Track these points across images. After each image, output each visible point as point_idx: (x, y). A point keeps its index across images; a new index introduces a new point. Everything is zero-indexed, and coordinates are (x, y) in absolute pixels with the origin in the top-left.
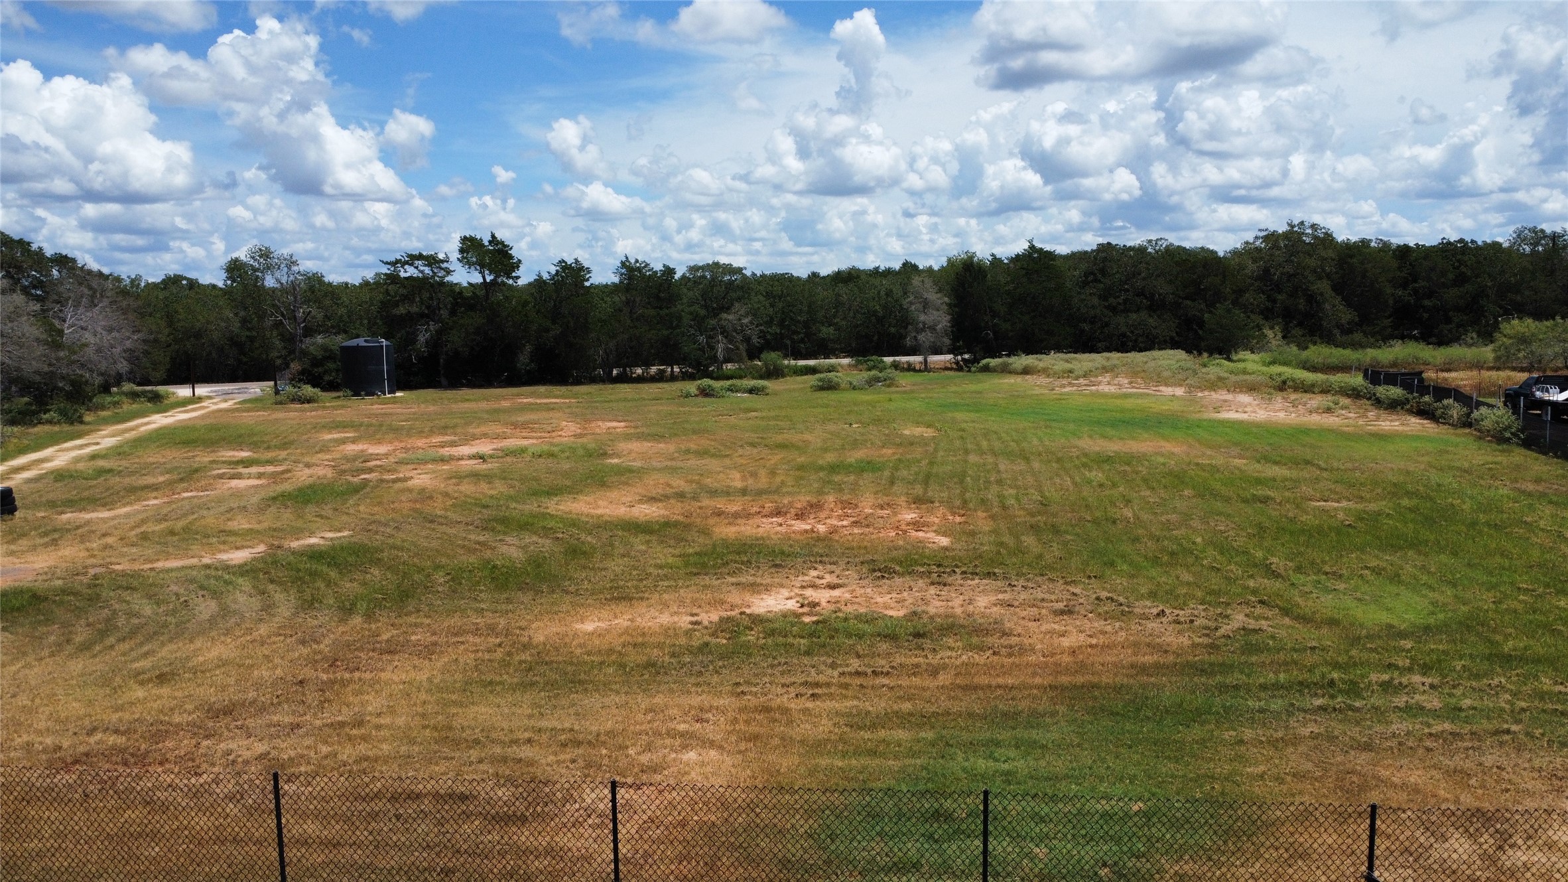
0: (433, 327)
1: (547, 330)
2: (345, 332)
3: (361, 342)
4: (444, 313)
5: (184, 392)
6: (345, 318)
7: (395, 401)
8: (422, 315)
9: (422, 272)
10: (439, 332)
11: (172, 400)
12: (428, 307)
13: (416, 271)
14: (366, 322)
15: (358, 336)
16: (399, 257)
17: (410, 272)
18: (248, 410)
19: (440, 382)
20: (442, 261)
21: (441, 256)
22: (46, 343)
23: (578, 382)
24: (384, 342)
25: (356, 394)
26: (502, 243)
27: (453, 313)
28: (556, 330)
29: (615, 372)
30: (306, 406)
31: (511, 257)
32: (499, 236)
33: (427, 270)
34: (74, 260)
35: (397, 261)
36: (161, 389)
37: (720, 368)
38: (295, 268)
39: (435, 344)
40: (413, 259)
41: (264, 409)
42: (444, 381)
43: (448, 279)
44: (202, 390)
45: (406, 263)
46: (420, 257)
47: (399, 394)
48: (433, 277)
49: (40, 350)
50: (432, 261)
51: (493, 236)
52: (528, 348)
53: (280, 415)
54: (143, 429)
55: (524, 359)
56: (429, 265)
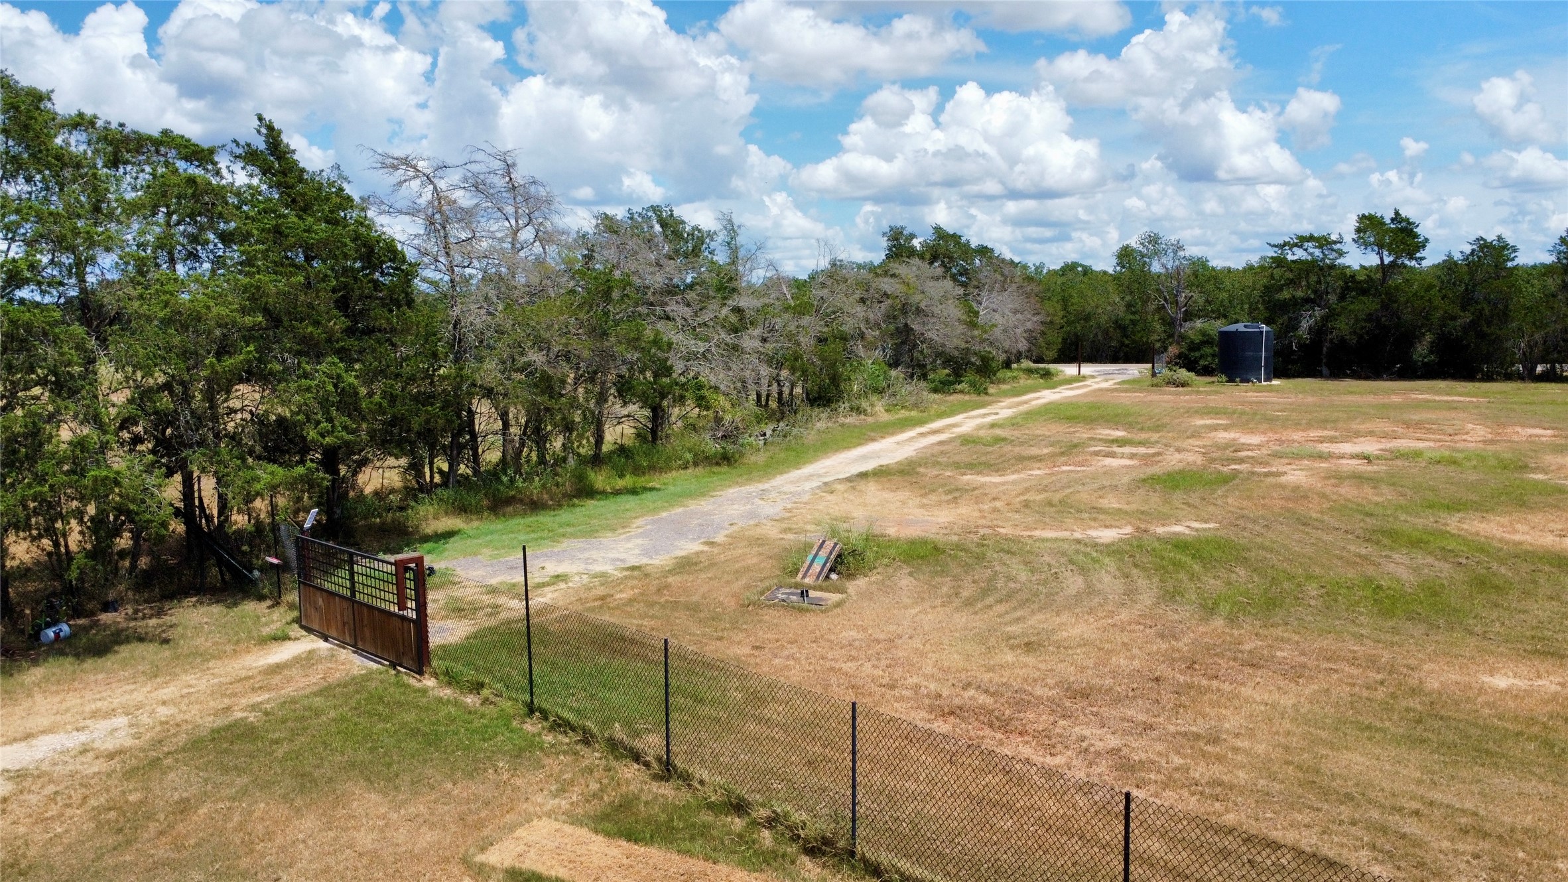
0: (1318, 312)
1: (1454, 318)
2: (1225, 317)
3: (1240, 327)
4: (1333, 298)
5: (1070, 370)
6: (1226, 303)
7: (1271, 389)
8: (1307, 300)
9: (1311, 254)
10: (1326, 319)
11: (1061, 377)
12: (1315, 292)
13: (1305, 253)
14: (1246, 306)
15: (1237, 321)
16: (1287, 239)
17: (1299, 254)
18: (1126, 391)
19: (1321, 372)
20: (1335, 243)
21: (1334, 237)
22: (966, 323)
23: (1488, 378)
24: (1265, 328)
25: (1231, 380)
26: (1407, 220)
27: (1342, 297)
28: (1466, 318)
29: (1539, 369)
30: (1180, 389)
31: (1416, 236)
32: (1403, 213)
33: (1317, 252)
34: (992, 250)
35: (1285, 244)
36: (1052, 367)
38: (1181, 254)
39: (1319, 332)
40: (1302, 240)
41: (1140, 390)
42: (1325, 370)
43: (1341, 261)
44: (1087, 369)
45: (1296, 245)
46: (1311, 238)
47: (1275, 382)
48: (1323, 260)
49: (960, 328)
50: (1324, 242)
51: (1397, 213)
52: (1428, 337)
53: (1155, 397)
54: (1034, 403)
55: (1422, 350)
56: (1321, 247)
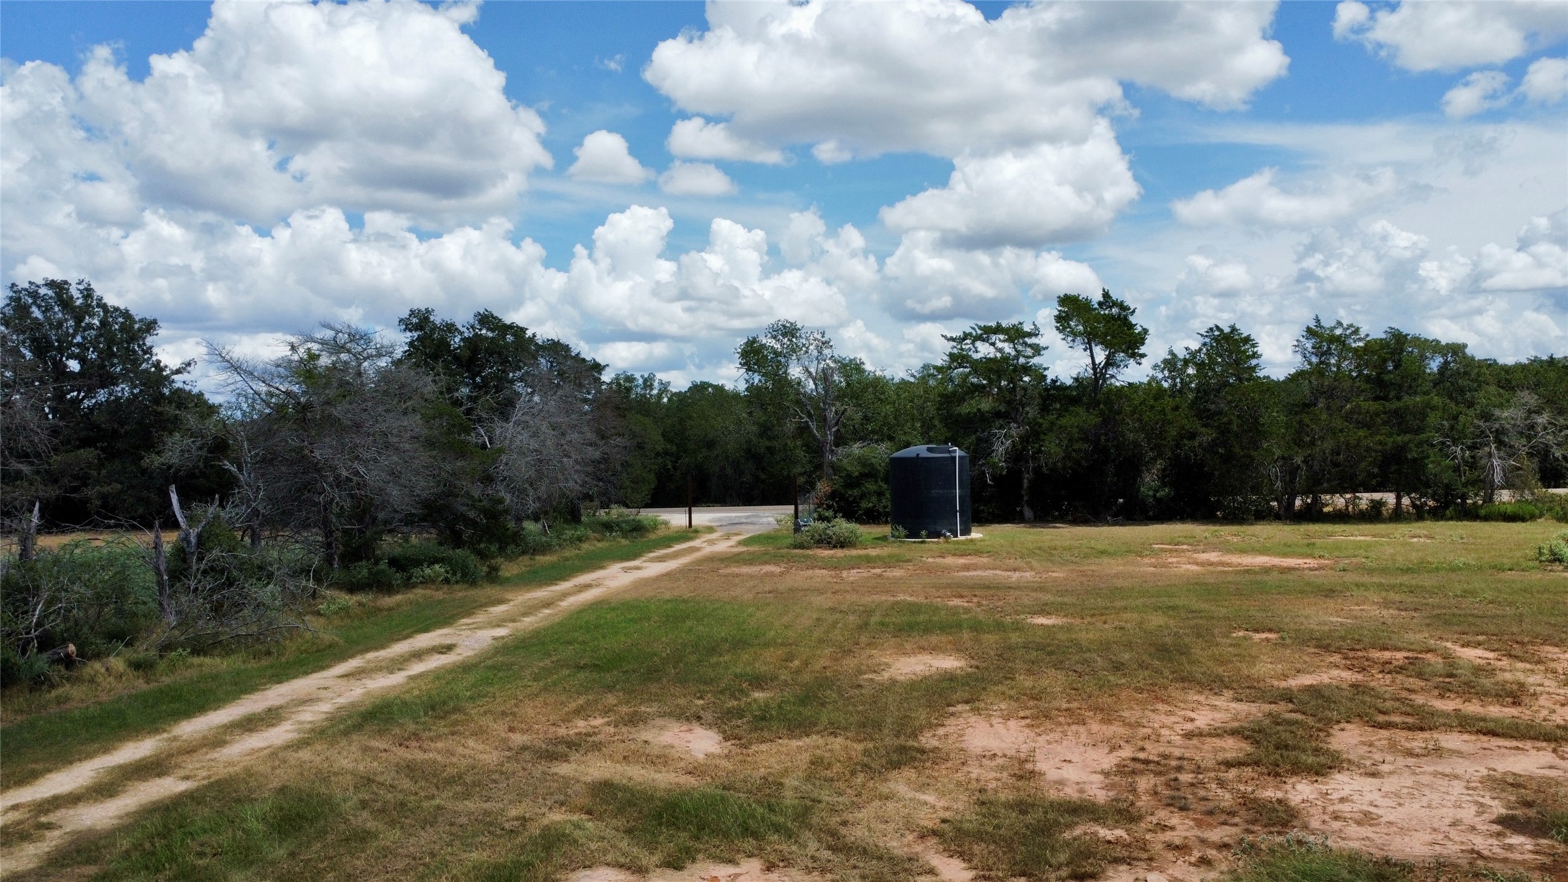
0: (1015, 430)
1: (1192, 436)
2: (891, 438)
3: (920, 450)
4: (1032, 411)
5: (676, 518)
6: (891, 419)
7: (976, 550)
8: (998, 415)
9: (1000, 350)
10: (1025, 439)
11: (661, 532)
12: (1009, 403)
13: (992, 349)
14: (918, 425)
15: (908, 445)
16: (968, 330)
17: (984, 350)
18: (751, 560)
19: (1021, 513)
20: (1030, 335)
21: (1027, 328)
23: (1236, 517)
24: (958, 452)
25: (913, 534)
26: (1122, 307)
27: (1045, 409)
28: (1207, 436)
29: (1298, 502)
30: (839, 553)
31: (1131, 326)
32: (1115, 295)
33: (1008, 348)
34: (567, 348)
35: (966, 336)
36: (648, 515)
37: (1489, 499)
38: (827, 352)
39: (1016, 456)
40: (987, 333)
41: (775, 559)
42: (1028, 513)
43: (1036, 360)
44: (703, 517)
45: (979, 338)
46: (998, 329)
47: (976, 534)
48: (1017, 357)
50: (1015, 334)
51: (1106, 295)
52: (1160, 464)
55: (1150, 481)
56: (1010, 340)
